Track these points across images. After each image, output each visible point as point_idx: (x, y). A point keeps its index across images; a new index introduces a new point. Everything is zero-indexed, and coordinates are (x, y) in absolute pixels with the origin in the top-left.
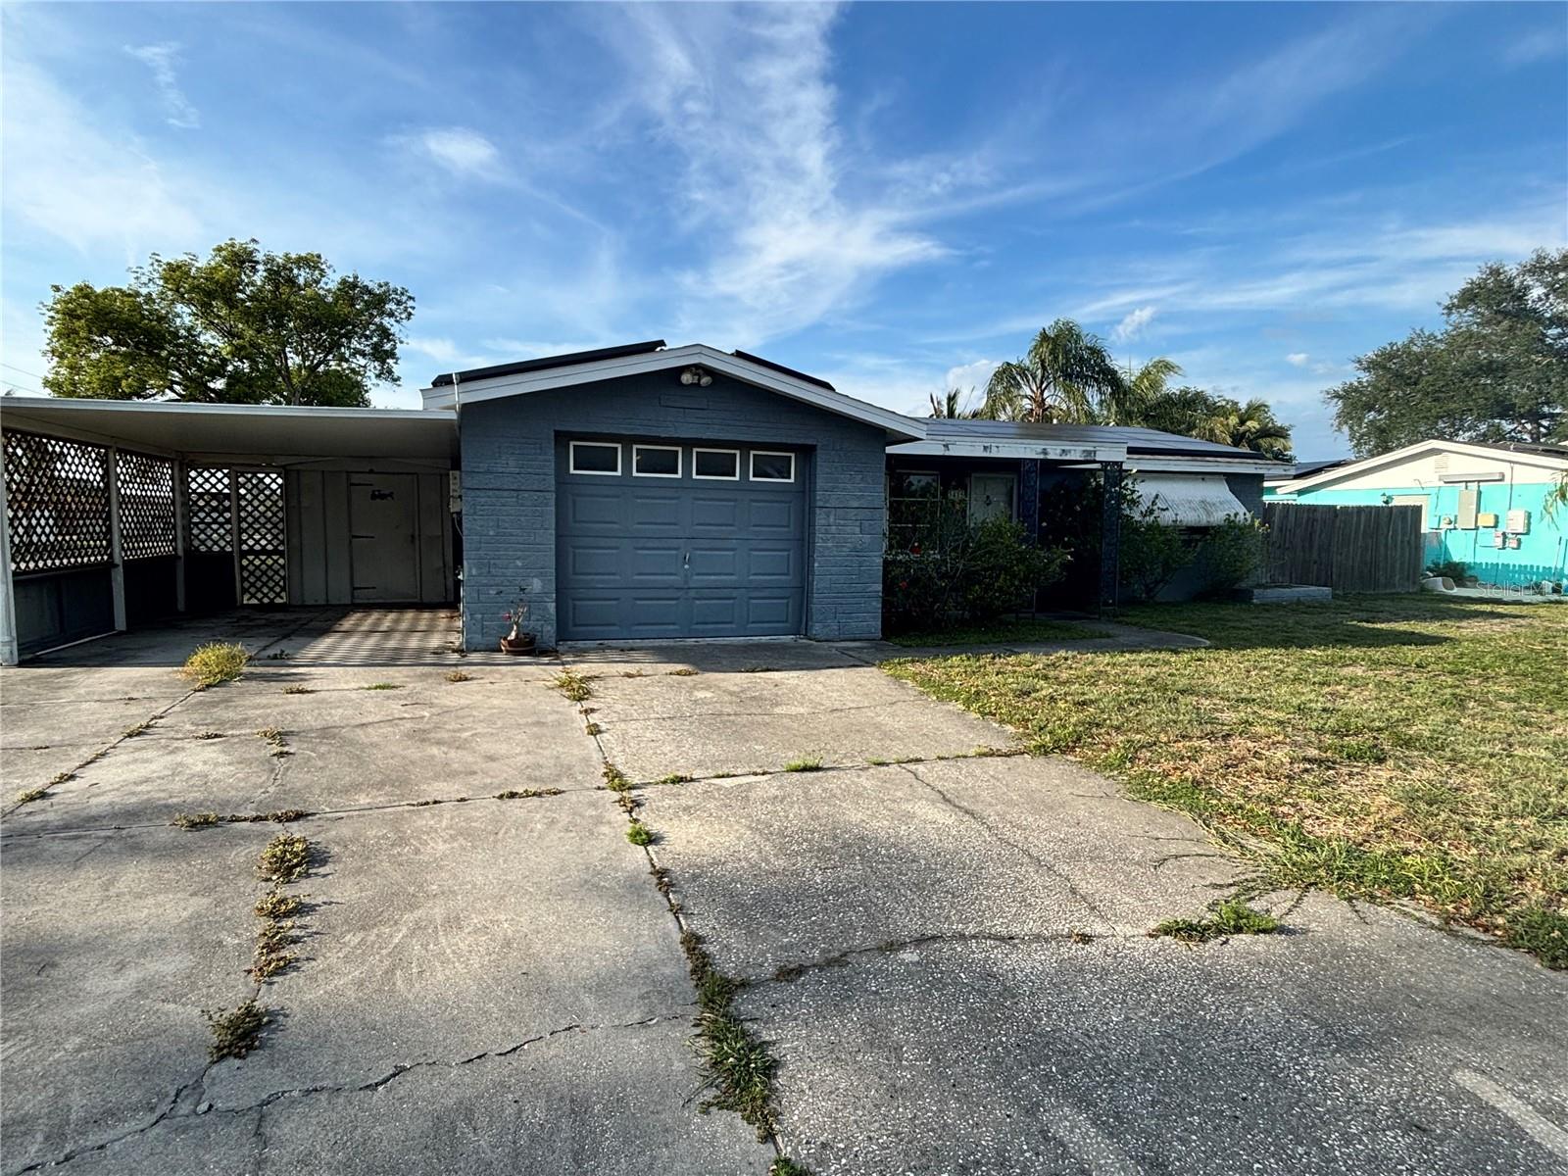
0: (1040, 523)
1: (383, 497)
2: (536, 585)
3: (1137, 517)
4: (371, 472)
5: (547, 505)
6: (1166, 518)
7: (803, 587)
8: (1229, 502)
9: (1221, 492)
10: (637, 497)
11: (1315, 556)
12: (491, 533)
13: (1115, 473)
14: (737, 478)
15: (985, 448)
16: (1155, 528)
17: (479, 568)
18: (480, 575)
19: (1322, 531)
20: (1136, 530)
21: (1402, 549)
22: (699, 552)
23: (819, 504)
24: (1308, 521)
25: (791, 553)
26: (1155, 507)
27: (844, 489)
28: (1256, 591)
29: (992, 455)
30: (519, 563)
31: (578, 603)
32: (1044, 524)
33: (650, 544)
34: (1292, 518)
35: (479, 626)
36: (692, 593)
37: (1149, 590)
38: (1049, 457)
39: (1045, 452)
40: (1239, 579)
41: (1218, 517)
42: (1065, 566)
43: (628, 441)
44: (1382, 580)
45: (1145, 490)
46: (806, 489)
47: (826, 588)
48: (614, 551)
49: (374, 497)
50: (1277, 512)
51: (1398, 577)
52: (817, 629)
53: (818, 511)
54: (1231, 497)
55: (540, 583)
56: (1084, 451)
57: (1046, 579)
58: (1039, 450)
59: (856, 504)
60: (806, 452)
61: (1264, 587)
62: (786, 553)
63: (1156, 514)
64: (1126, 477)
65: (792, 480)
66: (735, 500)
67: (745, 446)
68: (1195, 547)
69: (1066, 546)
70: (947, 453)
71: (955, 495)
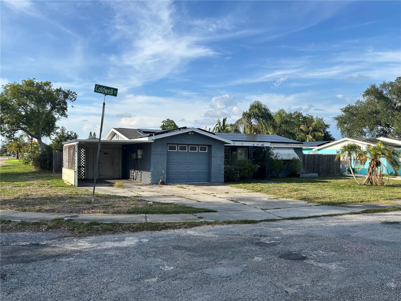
0: (253, 159)
1: (106, 154)
2: (163, 172)
3: (273, 158)
4: (104, 148)
5: (165, 157)
6: (280, 158)
7: (209, 172)
8: (294, 154)
9: (292, 152)
10: (179, 155)
11: (316, 166)
12: (156, 162)
13: (268, 148)
14: (197, 151)
15: (242, 144)
16: (277, 160)
17: (154, 169)
18: (154, 170)
19: (317, 161)
20: (273, 161)
21: (336, 165)
22: (190, 166)
23: (213, 156)
24: (313, 158)
25: (207, 166)
26: (277, 156)
27: (217, 153)
28: (301, 175)
29: (243, 145)
30: (160, 168)
31: (169, 175)
32: (254, 159)
33: (182, 164)
34: (310, 158)
35: (153, 179)
36: (189, 174)
37: (277, 174)
38: (255, 146)
39: (254, 145)
40: (297, 172)
41: (291, 158)
42: (258, 168)
43: (178, 144)
44: (332, 172)
45: (275, 152)
46: (210, 153)
47: (214, 173)
48: (175, 165)
49: (104, 154)
50: (306, 156)
51: (336, 171)
52: (212, 181)
53: (212, 157)
54: (295, 153)
55: (164, 171)
56: (262, 144)
57: (255, 171)
58: (253, 144)
59: (219, 156)
60: (210, 146)
61: (303, 173)
62: (206, 166)
63: (277, 157)
64: (271, 149)
65: (207, 151)
66: (197, 155)
67: (198, 145)
68: (286, 164)
69: (259, 164)
70: (234, 145)
71: (234, 153)
